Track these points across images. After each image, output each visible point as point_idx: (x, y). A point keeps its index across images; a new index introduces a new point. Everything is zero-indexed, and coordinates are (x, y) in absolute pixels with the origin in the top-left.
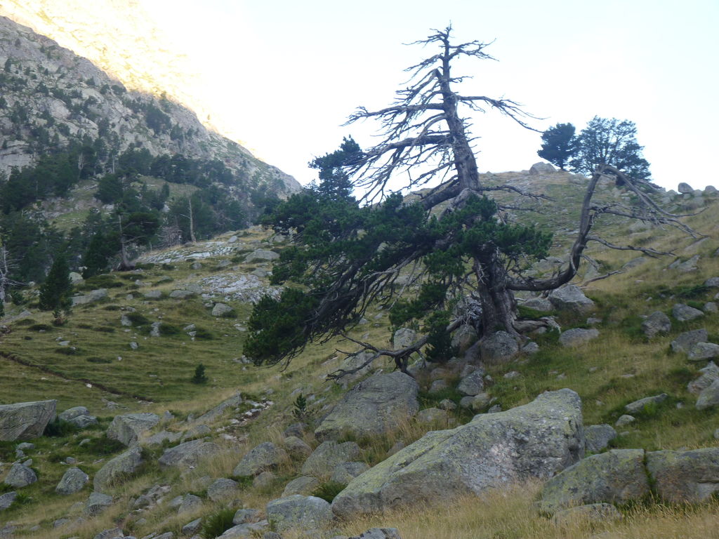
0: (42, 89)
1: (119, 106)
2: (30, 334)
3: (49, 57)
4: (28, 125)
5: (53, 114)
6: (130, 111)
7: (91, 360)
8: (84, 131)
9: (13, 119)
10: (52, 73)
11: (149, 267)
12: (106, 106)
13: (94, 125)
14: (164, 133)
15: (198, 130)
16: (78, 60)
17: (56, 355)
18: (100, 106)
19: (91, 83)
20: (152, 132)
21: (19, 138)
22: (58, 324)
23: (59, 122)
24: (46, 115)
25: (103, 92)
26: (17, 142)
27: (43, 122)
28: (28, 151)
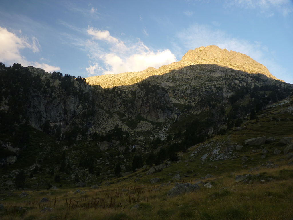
0: (233, 79)
1: (249, 78)
2: (252, 124)
3: (233, 72)
4: (232, 86)
5: (236, 83)
6: (252, 79)
7: (268, 128)
8: (243, 85)
9: (229, 86)
10: (234, 75)
11: (270, 108)
12: (247, 79)
13: (245, 83)
14: (260, 81)
15: (267, 79)
16: (239, 71)
17: (259, 128)
18: (245, 79)
19: (242, 75)
20: (257, 82)
21: (230, 89)
22: (257, 122)
23: (237, 84)
24: (235, 83)
25: (245, 76)
26: (230, 90)
27: (234, 85)
28: (232, 91)
